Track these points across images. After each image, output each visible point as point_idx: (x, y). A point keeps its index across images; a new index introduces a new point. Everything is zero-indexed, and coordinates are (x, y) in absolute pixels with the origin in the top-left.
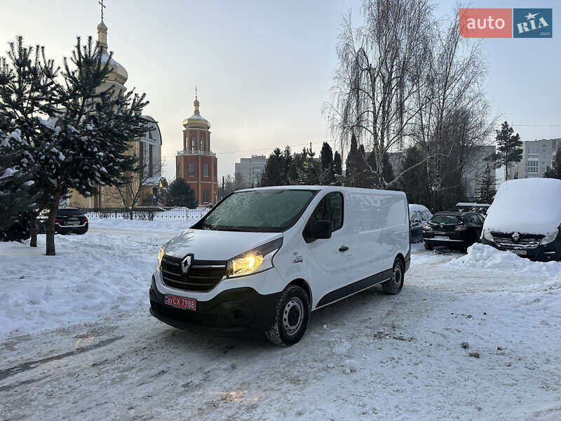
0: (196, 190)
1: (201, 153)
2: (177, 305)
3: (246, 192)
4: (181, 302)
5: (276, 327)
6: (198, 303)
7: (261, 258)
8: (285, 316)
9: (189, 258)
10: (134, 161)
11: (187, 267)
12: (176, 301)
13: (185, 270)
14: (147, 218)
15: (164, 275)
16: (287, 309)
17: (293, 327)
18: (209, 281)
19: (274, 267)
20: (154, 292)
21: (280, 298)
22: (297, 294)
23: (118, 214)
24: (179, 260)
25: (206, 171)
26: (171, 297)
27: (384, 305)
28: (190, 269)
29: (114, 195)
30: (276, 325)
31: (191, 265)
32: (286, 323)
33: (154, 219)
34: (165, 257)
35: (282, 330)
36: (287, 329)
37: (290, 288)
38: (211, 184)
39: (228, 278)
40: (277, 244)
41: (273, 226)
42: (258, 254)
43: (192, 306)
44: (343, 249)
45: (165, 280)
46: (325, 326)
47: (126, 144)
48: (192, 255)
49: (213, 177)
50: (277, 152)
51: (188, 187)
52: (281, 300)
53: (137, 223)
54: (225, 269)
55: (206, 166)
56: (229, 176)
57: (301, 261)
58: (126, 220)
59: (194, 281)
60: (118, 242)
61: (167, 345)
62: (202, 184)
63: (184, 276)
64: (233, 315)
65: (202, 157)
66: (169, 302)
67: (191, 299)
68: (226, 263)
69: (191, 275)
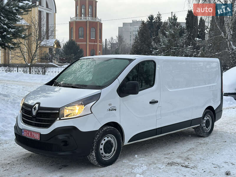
0: (84, 50)
1: (89, 19)
2: (28, 136)
3: (87, 59)
4: (31, 134)
5: (94, 154)
6: (41, 135)
7: (83, 107)
8: (102, 147)
9: (37, 105)
10: (23, 30)
11: (36, 111)
12: (28, 134)
13: (34, 113)
14: (41, 73)
15: (23, 116)
16: (103, 142)
17: (107, 155)
18: (48, 121)
19: (92, 113)
20: (16, 127)
21: (97, 134)
22: (111, 132)
23: (19, 69)
24: (31, 107)
25: (93, 34)
26: (26, 131)
27: (191, 144)
28: (38, 113)
29: (17, 54)
30: (94, 152)
31: (38, 110)
32: (102, 151)
33: (46, 73)
34: (24, 104)
35: (98, 155)
36: (103, 155)
37: (105, 128)
38: (97, 45)
39: (60, 119)
40: (96, 97)
41: (98, 85)
42: (82, 104)
43: (37, 137)
44: (153, 102)
45: (23, 120)
46: (136, 156)
47: (17, 17)
48: (39, 103)
49: (98, 39)
50: (151, 18)
51: (77, 47)
52: (98, 136)
53: (33, 77)
54: (58, 113)
55: (93, 30)
56: (112, 38)
57: (115, 110)
58: (25, 74)
59: (39, 121)
60: (15, 92)
61: (24, 162)
62: (89, 45)
63: (34, 117)
64: (62, 144)
65: (90, 22)
66: (24, 134)
67: (37, 133)
68: (58, 109)
69: (38, 117)
